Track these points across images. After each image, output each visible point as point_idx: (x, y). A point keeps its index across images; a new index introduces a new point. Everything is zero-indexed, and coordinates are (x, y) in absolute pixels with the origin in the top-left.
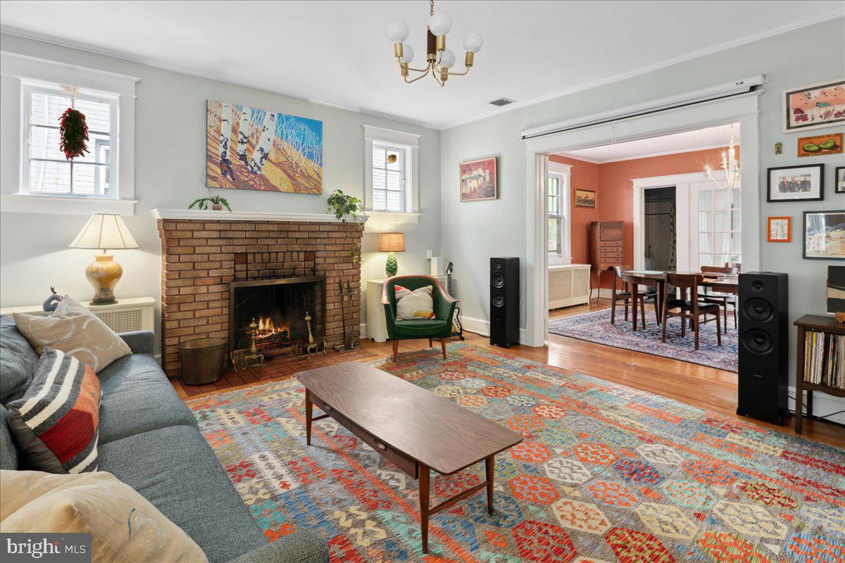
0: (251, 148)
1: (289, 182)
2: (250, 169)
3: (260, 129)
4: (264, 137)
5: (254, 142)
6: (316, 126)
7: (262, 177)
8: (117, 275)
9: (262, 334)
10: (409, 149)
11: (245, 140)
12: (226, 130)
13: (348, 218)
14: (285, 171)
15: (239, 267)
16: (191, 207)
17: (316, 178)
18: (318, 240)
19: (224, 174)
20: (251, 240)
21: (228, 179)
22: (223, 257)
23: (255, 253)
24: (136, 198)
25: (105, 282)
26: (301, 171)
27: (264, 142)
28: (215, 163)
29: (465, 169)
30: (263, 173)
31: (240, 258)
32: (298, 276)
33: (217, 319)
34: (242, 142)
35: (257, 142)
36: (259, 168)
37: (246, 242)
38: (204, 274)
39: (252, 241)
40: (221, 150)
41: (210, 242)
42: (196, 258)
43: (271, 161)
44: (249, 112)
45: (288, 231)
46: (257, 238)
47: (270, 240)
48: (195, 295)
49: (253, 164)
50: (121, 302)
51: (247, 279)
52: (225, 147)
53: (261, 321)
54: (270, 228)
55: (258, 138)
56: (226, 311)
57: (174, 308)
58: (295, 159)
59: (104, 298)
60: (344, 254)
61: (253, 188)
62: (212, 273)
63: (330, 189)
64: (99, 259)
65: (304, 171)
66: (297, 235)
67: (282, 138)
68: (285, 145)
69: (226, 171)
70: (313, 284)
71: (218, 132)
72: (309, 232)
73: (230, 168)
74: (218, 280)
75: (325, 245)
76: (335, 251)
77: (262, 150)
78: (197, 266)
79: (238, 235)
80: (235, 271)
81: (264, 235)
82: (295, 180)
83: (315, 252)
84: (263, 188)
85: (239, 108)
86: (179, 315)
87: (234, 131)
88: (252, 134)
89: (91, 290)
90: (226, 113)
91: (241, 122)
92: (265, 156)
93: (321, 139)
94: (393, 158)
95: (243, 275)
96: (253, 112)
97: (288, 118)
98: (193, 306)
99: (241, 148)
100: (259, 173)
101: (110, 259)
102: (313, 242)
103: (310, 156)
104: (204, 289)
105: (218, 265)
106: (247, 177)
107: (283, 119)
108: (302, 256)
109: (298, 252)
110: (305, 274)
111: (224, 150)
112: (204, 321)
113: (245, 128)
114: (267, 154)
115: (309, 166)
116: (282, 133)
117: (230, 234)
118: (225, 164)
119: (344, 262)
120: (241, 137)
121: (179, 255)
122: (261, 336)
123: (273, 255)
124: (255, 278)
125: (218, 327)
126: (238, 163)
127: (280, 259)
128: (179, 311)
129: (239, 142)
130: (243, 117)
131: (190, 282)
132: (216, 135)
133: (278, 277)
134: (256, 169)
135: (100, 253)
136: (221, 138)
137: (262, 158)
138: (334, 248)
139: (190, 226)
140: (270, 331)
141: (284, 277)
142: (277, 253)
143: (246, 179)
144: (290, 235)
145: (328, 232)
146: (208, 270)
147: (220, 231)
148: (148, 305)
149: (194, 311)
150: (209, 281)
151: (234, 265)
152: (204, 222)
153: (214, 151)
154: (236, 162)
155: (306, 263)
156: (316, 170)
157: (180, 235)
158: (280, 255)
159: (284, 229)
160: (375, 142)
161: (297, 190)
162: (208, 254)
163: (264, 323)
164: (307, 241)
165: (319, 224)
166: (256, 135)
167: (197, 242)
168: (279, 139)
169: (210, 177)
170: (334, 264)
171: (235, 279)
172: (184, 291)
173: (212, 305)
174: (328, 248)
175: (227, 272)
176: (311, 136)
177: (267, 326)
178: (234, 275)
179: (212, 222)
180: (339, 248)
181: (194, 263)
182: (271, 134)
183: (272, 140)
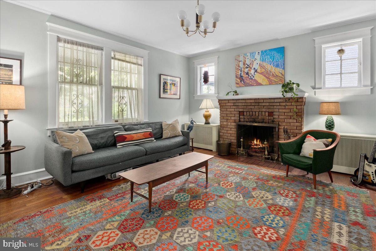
1: (266, 80)
2: (250, 78)
3: (254, 60)
5: (251, 66)
6: (282, 50)
7: (255, 80)
8: (210, 116)
9: (256, 146)
10: (361, 40)
11: (248, 67)
12: (241, 65)
13: (289, 95)
14: (265, 76)
15: (241, 117)
16: (227, 95)
17: (280, 75)
18: (275, 107)
19: (241, 82)
20: (244, 106)
21: (242, 83)
22: (235, 112)
23: (247, 112)
24: (217, 94)
25: (207, 117)
26: (273, 74)
28: (238, 78)
30: (255, 78)
31: (241, 113)
32: (265, 123)
33: (233, 135)
34: (247, 68)
35: (252, 66)
36: (253, 77)
38: (230, 118)
40: (240, 72)
41: (231, 107)
42: (228, 112)
43: (258, 73)
44: (249, 54)
45: (259, 103)
46: (247, 106)
47: (252, 106)
48: (227, 125)
49: (251, 76)
50: (211, 125)
51: (244, 121)
52: (241, 71)
53: (255, 140)
54: (251, 101)
55: (253, 64)
56: (236, 133)
58: (269, 69)
59: (207, 123)
60: (290, 114)
61: (252, 85)
63: (287, 80)
64: (206, 111)
66: (264, 104)
67: (263, 61)
68: (265, 64)
69: (241, 80)
70: (272, 128)
72: (269, 103)
73: (243, 79)
74: (234, 121)
75: (279, 109)
76: (284, 113)
77: (254, 68)
79: (240, 104)
80: (240, 118)
81: (249, 104)
82: (269, 79)
83: (273, 112)
84: (255, 84)
85: (245, 54)
87: (244, 64)
88: (251, 63)
89: (204, 120)
90: (241, 58)
91: (247, 60)
92: (256, 71)
93: (284, 55)
94: (341, 51)
95: (242, 120)
96: (251, 54)
97: (266, 51)
98: (227, 129)
99: (246, 70)
100: (253, 78)
101: (208, 111)
102: (272, 107)
103: (277, 66)
104: (229, 124)
105: (234, 115)
107: (264, 53)
108: (267, 114)
109: (265, 112)
110: (268, 122)
111: (241, 72)
112: (230, 135)
113: (248, 62)
114: (257, 70)
115: (278, 71)
116: (263, 59)
117: (237, 104)
118: (241, 78)
119: (290, 119)
121: (223, 111)
123: (254, 113)
124: (247, 122)
125: (234, 138)
126: (246, 76)
127: (257, 115)
128: (223, 130)
129: (246, 68)
130: (247, 58)
131: (226, 121)
132: (238, 67)
133: (256, 122)
134: (252, 77)
135: (206, 110)
137: (254, 72)
138: (284, 111)
139: (225, 102)
140: (260, 145)
141: (259, 122)
142: (255, 112)
143: (249, 82)
144: (260, 104)
145: (280, 102)
146: (231, 117)
147: (234, 103)
148: (214, 126)
149: (227, 131)
150: (231, 121)
151: (240, 116)
152: (229, 100)
153: (238, 74)
154: (245, 76)
155: (269, 117)
156: (280, 72)
157: (222, 104)
158: (257, 113)
159: (257, 102)
161: (271, 83)
162: (231, 111)
163: (257, 141)
164: (269, 107)
165: (274, 99)
166: (252, 63)
167: (227, 107)
168: (262, 62)
169: (236, 83)
170: (284, 119)
171: (240, 121)
172: (225, 123)
173: (232, 129)
174: (280, 110)
175: (237, 118)
176: (277, 56)
177: (258, 143)
178: (239, 119)
179: (231, 100)
180: (287, 111)
181: (227, 114)
182: (258, 61)
183: (259, 64)
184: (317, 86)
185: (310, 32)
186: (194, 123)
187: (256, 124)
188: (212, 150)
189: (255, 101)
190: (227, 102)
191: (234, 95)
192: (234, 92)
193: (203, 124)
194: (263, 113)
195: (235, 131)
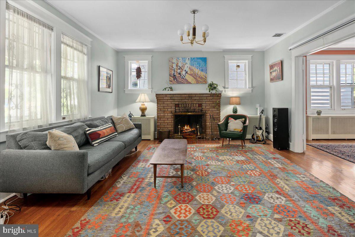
0: (182, 70)
1: (194, 80)
3: (185, 63)
4: (186, 66)
5: (183, 68)
6: (205, 60)
7: (186, 80)
8: (146, 109)
9: (186, 130)
10: (247, 61)
11: (180, 68)
12: (174, 66)
13: (214, 92)
14: (193, 77)
15: (177, 108)
16: (163, 90)
17: (204, 78)
18: (203, 100)
19: (174, 80)
23: (181, 104)
24: (152, 89)
25: (143, 110)
27: (186, 68)
28: (171, 77)
29: (272, 67)
31: (177, 105)
32: (196, 112)
33: (170, 124)
34: (179, 69)
35: (184, 68)
36: (185, 77)
37: (178, 100)
38: (167, 110)
39: (180, 100)
40: (173, 72)
41: (168, 101)
42: (164, 105)
43: (188, 74)
45: (192, 97)
46: (182, 99)
47: (186, 100)
48: (164, 116)
50: (147, 116)
51: (179, 112)
52: (174, 71)
54: (186, 96)
55: (184, 67)
56: (173, 122)
57: (159, 119)
58: (197, 72)
59: (143, 115)
60: (213, 105)
61: (183, 83)
62: (169, 110)
63: (209, 81)
64: (142, 105)
65: (200, 76)
66: (195, 98)
68: (193, 68)
70: (202, 115)
71: (172, 67)
72: (199, 97)
73: (176, 77)
74: (170, 112)
75: (206, 101)
77: (185, 70)
78: (165, 107)
79: (176, 98)
80: (175, 109)
81: (184, 98)
82: (197, 79)
83: (202, 104)
84: (186, 83)
85: (178, 58)
86: (160, 121)
87: (177, 66)
88: (182, 66)
89: (140, 113)
90: (174, 61)
91: (179, 63)
92: (187, 73)
93: (206, 64)
94: (238, 66)
95: (178, 111)
96: (182, 59)
97: (194, 59)
98: (164, 119)
99: (179, 71)
100: (184, 78)
101: (144, 105)
102: (201, 100)
103: (202, 70)
104: (166, 114)
105: (170, 107)
106: (181, 80)
107: (192, 59)
108: (197, 105)
110: (198, 112)
112: (167, 124)
113: (180, 65)
115: (202, 74)
116: (192, 64)
117: (174, 98)
118: (174, 77)
119: (213, 108)
120: (179, 67)
121: (160, 104)
122: (186, 131)
123: (187, 105)
124: (182, 112)
125: (171, 126)
127: (190, 106)
130: (179, 61)
131: (163, 112)
132: (172, 68)
133: (189, 112)
134: (183, 77)
135: (142, 103)
136: (173, 69)
137: (185, 73)
138: (209, 103)
139: (162, 96)
140: (189, 130)
141: (191, 112)
142: (189, 104)
144: (193, 98)
145: (206, 97)
146: (168, 109)
147: (171, 97)
148: (152, 118)
149: (164, 121)
150: (168, 112)
151: (175, 107)
152: (166, 95)
153: (171, 73)
154: (178, 75)
155: (199, 108)
156: (204, 75)
157: (160, 98)
158: (190, 105)
159: (190, 96)
160: (229, 61)
161: (198, 82)
162: (168, 104)
163: (187, 127)
164: (199, 100)
165: (203, 94)
166: (183, 66)
167: (165, 101)
168: (191, 66)
169: (170, 81)
170: (209, 108)
171: (176, 112)
172: (162, 114)
173: (169, 119)
174: (207, 103)
175: (173, 110)
176: (202, 63)
177: (188, 128)
178: (175, 111)
179: (168, 94)
180: (211, 103)
181: (164, 107)
182: (188, 65)
183: (189, 67)
184: (226, 87)
185: (222, 51)
186: (132, 116)
187: (190, 114)
188: (150, 140)
189: (189, 96)
190: (164, 96)
191: (168, 90)
192: (169, 88)
193: (139, 116)
194: (195, 105)
195: (172, 120)
